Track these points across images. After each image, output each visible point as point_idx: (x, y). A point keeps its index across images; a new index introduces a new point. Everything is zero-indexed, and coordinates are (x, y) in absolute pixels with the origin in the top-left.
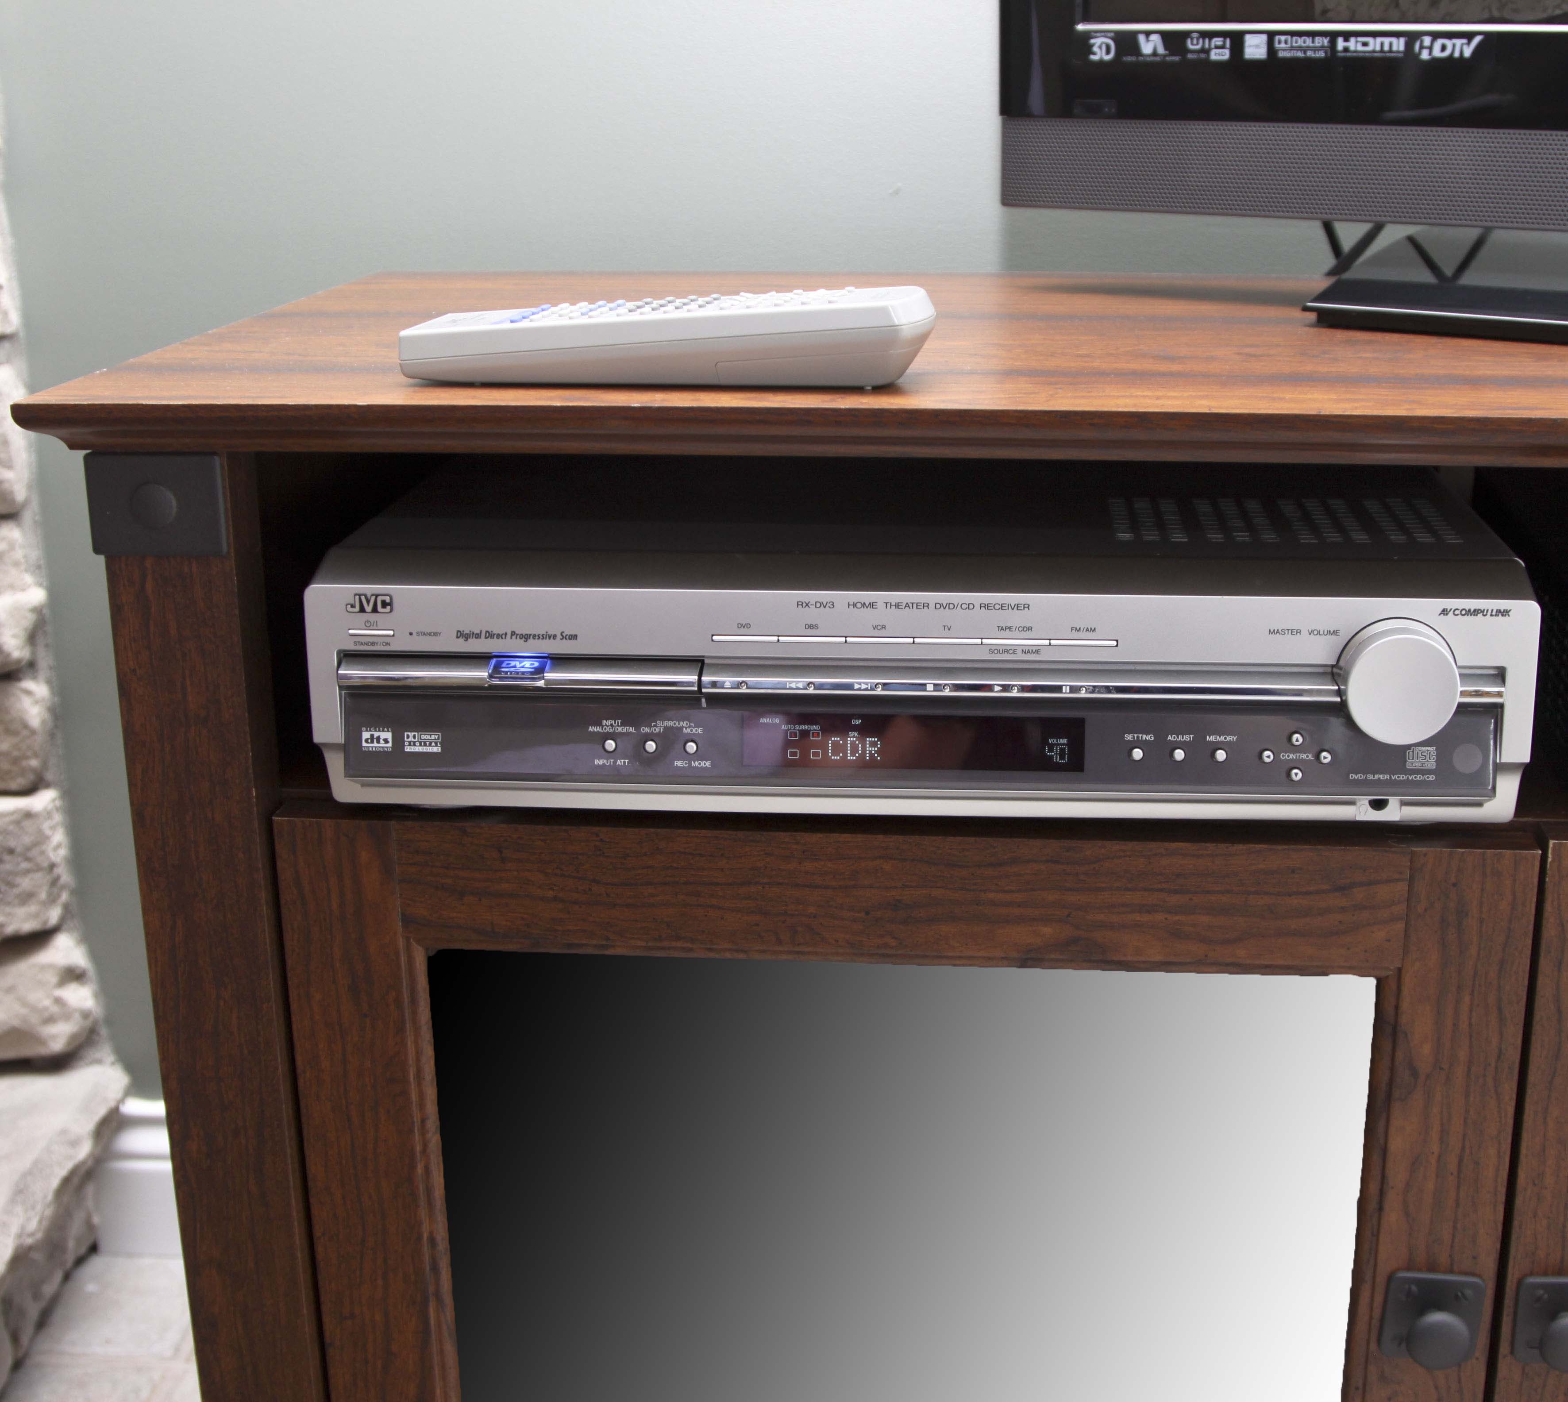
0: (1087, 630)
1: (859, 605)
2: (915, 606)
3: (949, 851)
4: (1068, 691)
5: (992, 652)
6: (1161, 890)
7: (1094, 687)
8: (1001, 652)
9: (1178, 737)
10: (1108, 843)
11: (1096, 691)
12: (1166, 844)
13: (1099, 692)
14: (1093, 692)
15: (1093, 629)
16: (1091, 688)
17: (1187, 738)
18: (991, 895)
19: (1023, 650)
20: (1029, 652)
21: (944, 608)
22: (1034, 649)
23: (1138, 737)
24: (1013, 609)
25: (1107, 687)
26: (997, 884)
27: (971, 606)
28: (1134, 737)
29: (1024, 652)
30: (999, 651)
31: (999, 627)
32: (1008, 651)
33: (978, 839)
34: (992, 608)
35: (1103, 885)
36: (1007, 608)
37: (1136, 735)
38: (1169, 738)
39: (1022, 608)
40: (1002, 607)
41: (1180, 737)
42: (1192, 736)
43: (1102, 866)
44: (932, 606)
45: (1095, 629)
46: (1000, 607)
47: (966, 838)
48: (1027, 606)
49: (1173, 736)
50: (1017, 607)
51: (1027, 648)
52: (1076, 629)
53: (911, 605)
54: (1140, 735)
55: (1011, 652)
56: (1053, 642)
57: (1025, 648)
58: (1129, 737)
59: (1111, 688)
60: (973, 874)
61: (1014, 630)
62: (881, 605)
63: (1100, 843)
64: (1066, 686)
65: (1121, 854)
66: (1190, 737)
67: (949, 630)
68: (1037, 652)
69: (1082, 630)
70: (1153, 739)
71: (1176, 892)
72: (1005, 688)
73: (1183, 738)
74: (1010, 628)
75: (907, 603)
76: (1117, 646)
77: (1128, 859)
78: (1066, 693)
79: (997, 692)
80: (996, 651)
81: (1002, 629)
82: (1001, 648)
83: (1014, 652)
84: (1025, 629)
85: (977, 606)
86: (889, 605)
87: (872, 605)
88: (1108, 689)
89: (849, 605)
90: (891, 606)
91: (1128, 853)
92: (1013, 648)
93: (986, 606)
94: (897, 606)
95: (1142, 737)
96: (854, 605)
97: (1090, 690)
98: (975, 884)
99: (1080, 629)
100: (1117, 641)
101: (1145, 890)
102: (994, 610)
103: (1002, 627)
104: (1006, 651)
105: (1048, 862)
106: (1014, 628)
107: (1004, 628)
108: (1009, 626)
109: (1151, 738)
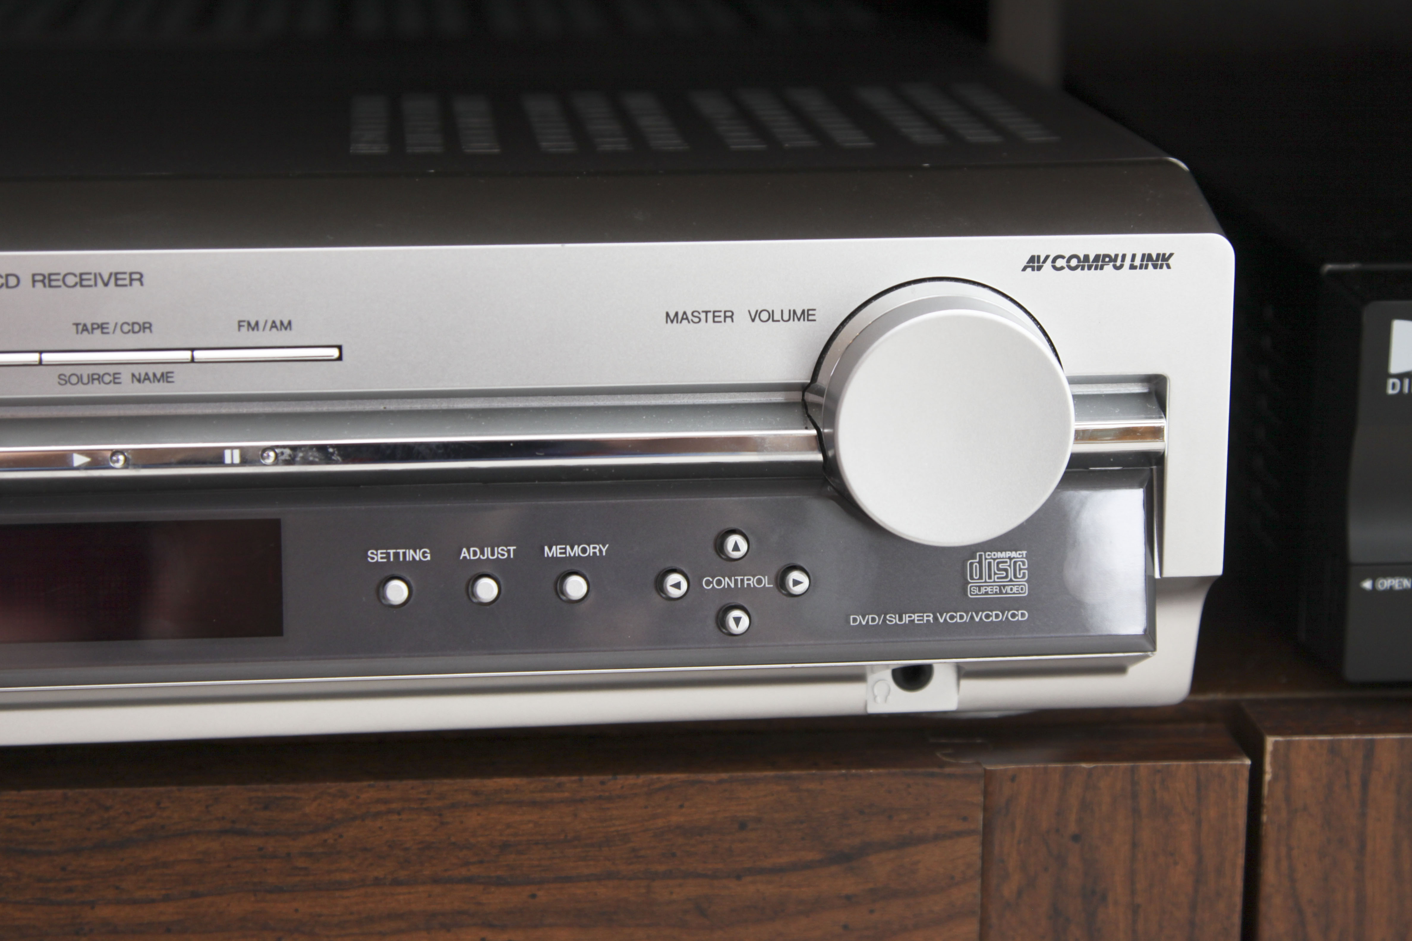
0: (274, 325)
3: (9, 821)
4: (237, 460)
5: (64, 380)
6: (469, 880)
7: (294, 448)
8: (85, 380)
9: (482, 553)
10: (351, 787)
11: (298, 459)
12: (475, 783)
13: (306, 462)
14: (290, 462)
15: (286, 323)
16: (288, 451)
17: (502, 552)
18: (105, 912)
19: (133, 375)
20: (147, 378)
22: (159, 370)
23: (397, 555)
24: (106, 284)
25: (322, 449)
26: (117, 888)
27: (12, 281)
28: (388, 554)
29: (137, 379)
30: (80, 379)
31: (77, 325)
32: (100, 378)
33: (70, 793)
34: (60, 283)
35: (347, 877)
36: (92, 283)
37: (392, 551)
38: (464, 553)
39: (127, 282)
40: (81, 280)
41: (488, 551)
42: (512, 548)
43: (341, 836)
45: (290, 323)
46: (77, 280)
47: (44, 792)
48: (137, 278)
49: (472, 549)
50: (117, 279)
51: (142, 370)
52: (249, 324)
54: (401, 551)
55: (107, 379)
56: (199, 355)
57: (137, 370)
58: (377, 556)
59: (331, 450)
60: (63, 869)
61: (111, 330)
63: (333, 787)
64: (232, 448)
65: (382, 808)
66: (509, 551)
68: (165, 377)
69: (261, 325)
70: (429, 558)
71: (500, 882)
72: (97, 461)
73: (493, 554)
74: (102, 327)
76: (340, 358)
77: (395, 817)
78: (232, 465)
79: (78, 468)
80: (74, 380)
81: (85, 328)
82: (85, 371)
83: (115, 379)
84: (136, 328)
85: (26, 280)
88: (324, 453)
91: (394, 806)
92: (112, 369)
93: (47, 280)
95: (404, 554)
97: (286, 457)
98: (70, 890)
99: (257, 323)
100: (340, 348)
101: (436, 881)
102: (64, 287)
103: (85, 325)
104: (96, 377)
105: (224, 832)
106: (111, 327)
107: (89, 327)
108: (100, 322)
109: (426, 557)
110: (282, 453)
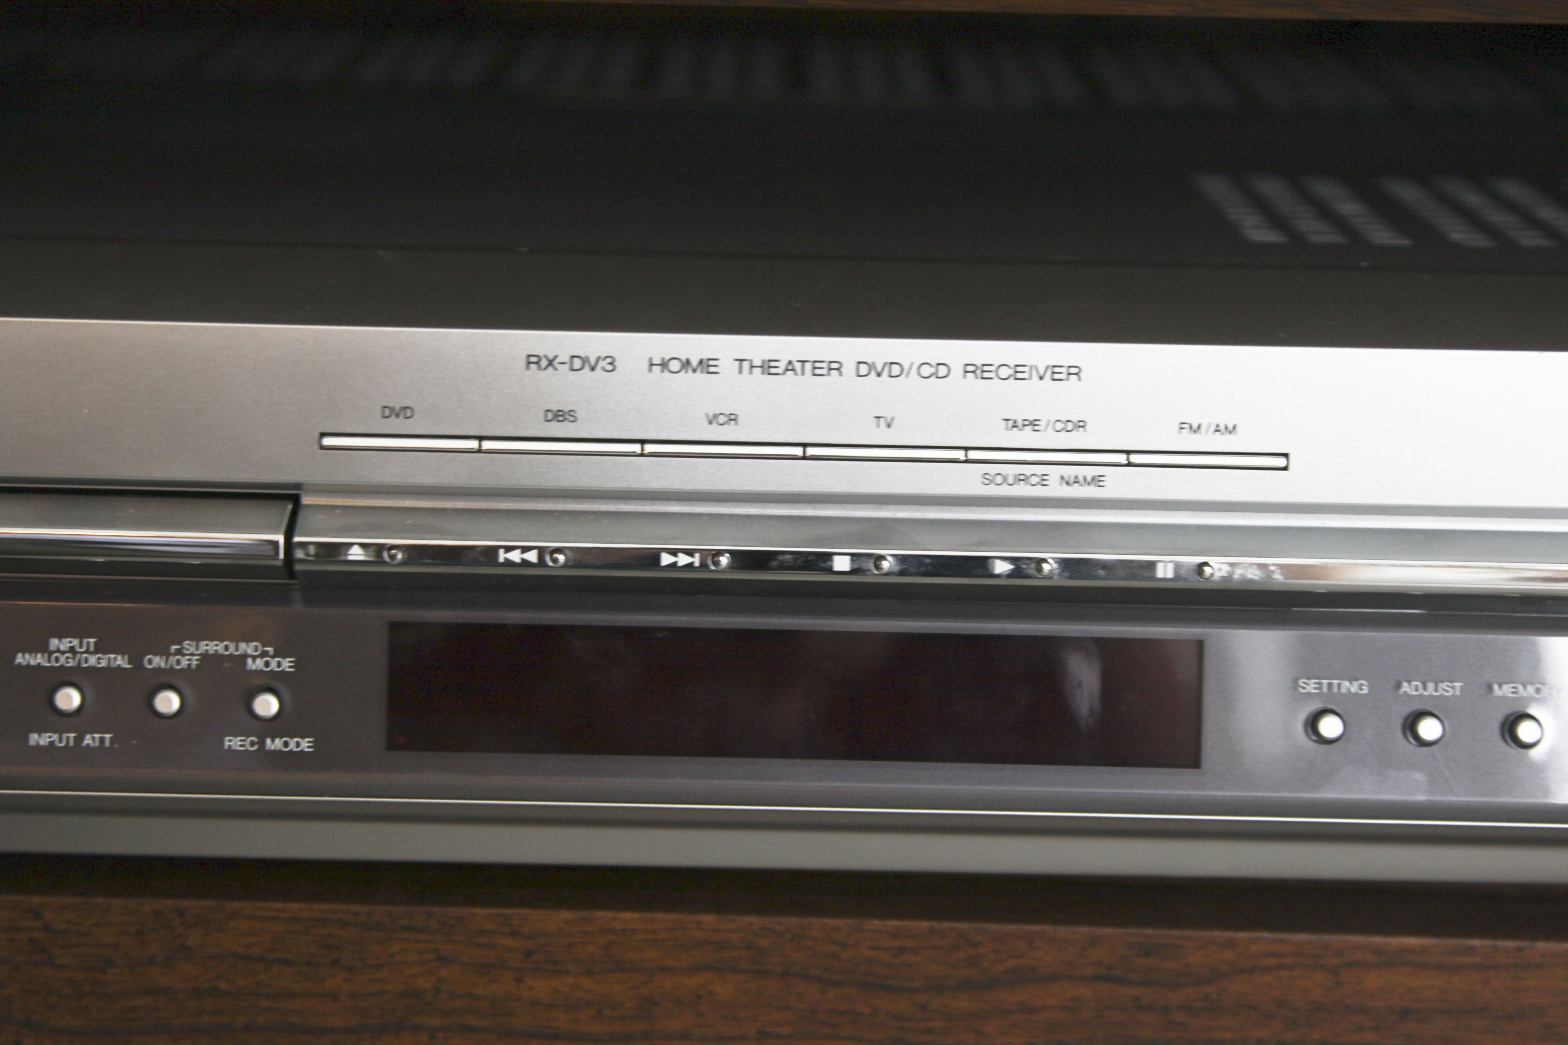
0: (1217, 429)
1: (675, 366)
2: (808, 366)
3: (869, 952)
4: (1170, 575)
5: (988, 480)
7: (1232, 564)
9: (1425, 688)
11: (1236, 576)
13: (1245, 579)
14: (1228, 578)
15: (1230, 427)
16: (1226, 567)
17: (1450, 689)
19: (1062, 478)
20: (1076, 481)
21: (879, 375)
22: (1090, 473)
23: (1330, 685)
24: (1041, 378)
25: (1263, 566)
27: (943, 371)
28: (1321, 684)
29: (1066, 480)
30: (1005, 479)
31: (1007, 420)
32: (1026, 479)
34: (993, 375)
36: (1027, 375)
37: (1325, 682)
38: (1405, 687)
39: (1064, 376)
41: (1431, 686)
42: (1457, 685)
44: (849, 368)
45: (1234, 428)
46: (1012, 372)
48: (1075, 372)
49: (1414, 684)
50: (1053, 373)
51: (1072, 472)
52: (1191, 427)
53: (798, 366)
54: (1335, 682)
55: (1034, 480)
56: (1135, 458)
57: (1065, 472)
58: (1309, 686)
59: (1272, 568)
60: (923, 1008)
61: (1042, 427)
62: (727, 366)
64: (1165, 562)
65: (1271, 961)
66: (1453, 688)
67: (889, 426)
68: (1096, 481)
69: (1203, 428)
70: (1366, 691)
72: (1021, 569)
73: (1436, 690)
74: (1033, 424)
75: (790, 363)
76: (1286, 468)
78: (1164, 580)
79: (1000, 576)
80: (999, 479)
81: (1015, 425)
82: (1011, 471)
83: (1043, 481)
84: (1070, 426)
85: (957, 370)
86: (746, 365)
87: (706, 366)
88: (1265, 571)
89: (652, 365)
90: (752, 367)
91: (1287, 961)
92: (1040, 470)
93: (979, 371)
94: (767, 367)
95: (1339, 684)
96: (664, 365)
97: (1223, 573)
98: (928, 1031)
99: (1199, 427)
100: (1286, 456)
102: (996, 380)
103: (1015, 422)
104: (1022, 477)
105: (1096, 978)
106: (1043, 424)
107: (1020, 423)
108: (1031, 418)
109: (1361, 689)
110: (1220, 569)
